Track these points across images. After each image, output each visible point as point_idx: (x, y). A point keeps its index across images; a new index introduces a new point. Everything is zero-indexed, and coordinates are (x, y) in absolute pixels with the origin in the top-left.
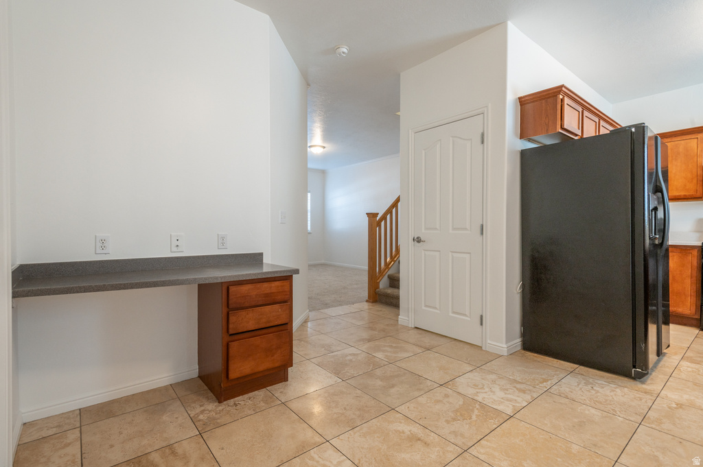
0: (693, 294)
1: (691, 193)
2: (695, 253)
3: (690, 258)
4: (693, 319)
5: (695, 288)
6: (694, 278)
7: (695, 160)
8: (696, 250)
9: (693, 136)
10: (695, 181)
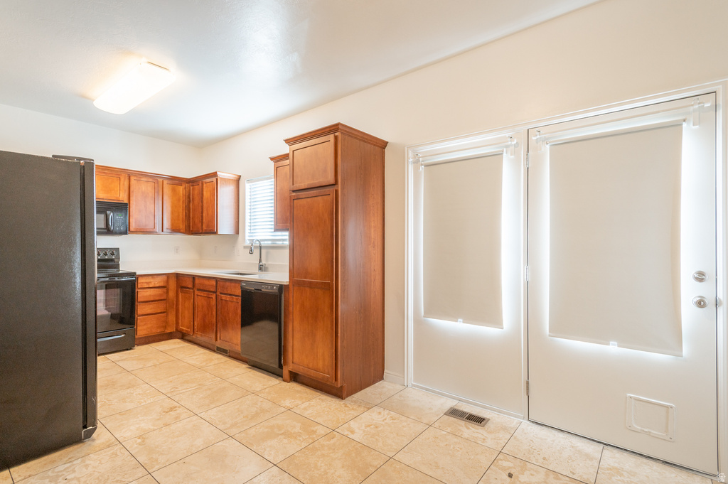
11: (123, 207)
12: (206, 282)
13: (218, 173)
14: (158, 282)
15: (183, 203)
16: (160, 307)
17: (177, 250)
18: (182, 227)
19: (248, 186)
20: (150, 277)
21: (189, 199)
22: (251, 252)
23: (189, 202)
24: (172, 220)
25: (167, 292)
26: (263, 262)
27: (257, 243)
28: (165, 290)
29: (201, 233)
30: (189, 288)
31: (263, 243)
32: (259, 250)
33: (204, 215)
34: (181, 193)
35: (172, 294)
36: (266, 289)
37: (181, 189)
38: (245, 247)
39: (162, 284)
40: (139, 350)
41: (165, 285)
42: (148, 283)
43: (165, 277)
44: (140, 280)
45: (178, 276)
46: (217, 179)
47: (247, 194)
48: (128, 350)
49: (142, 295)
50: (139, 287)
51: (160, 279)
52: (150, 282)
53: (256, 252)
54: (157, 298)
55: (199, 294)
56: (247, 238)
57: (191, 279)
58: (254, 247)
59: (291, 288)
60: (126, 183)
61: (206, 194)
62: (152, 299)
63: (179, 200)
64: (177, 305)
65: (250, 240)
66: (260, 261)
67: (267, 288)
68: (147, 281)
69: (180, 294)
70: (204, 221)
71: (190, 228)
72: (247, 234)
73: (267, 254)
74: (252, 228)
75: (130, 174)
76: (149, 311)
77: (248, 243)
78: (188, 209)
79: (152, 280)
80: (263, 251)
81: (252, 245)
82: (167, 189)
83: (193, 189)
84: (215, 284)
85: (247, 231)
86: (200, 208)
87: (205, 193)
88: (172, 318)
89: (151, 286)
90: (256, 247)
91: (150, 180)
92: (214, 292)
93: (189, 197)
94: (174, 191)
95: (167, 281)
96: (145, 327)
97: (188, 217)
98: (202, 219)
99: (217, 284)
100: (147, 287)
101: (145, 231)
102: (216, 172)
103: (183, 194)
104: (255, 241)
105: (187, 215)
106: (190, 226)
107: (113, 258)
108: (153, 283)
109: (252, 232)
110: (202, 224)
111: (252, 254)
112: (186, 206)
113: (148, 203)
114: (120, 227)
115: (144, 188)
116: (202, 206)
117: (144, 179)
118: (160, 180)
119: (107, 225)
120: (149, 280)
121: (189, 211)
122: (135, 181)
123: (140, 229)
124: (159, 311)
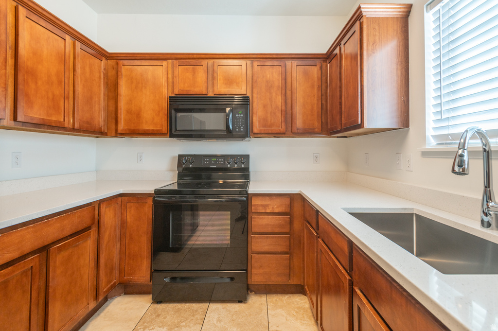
3: (146, 208)
8: (152, 199)
11: (244, 102)
12: (333, 234)
13: (362, 6)
14: (276, 206)
15: (318, 90)
16: (280, 243)
17: (316, 158)
18: (317, 124)
19: (429, 18)
20: (267, 198)
21: (325, 83)
22: (460, 170)
23: (327, 87)
25: (291, 222)
27: (476, 144)
28: (287, 218)
30: (313, 228)
33: (343, 99)
34: (316, 76)
35: (298, 226)
37: (315, 70)
39: (283, 210)
40: (256, 301)
41: (288, 210)
42: (265, 206)
43: (287, 201)
44: (255, 202)
45: (304, 199)
49: (259, 222)
50: (253, 211)
51: (280, 201)
52: (267, 205)
54: (277, 230)
56: (430, 132)
58: (470, 153)
60: (249, 72)
61: (346, 62)
62: (269, 230)
64: (304, 245)
65: (435, 137)
66: (487, 196)
68: (263, 203)
69: (305, 231)
70: (343, 109)
71: (327, 125)
72: (431, 124)
74: (444, 108)
75: (253, 59)
76: (266, 248)
77: (431, 145)
78: (323, 97)
79: (269, 203)
81: (462, 146)
82: (297, 72)
83: (331, 67)
85: (431, 117)
86: (338, 90)
88: (298, 262)
89: (268, 211)
90: (472, 153)
91: (276, 63)
93: (327, 82)
94: (305, 74)
95: (291, 206)
96: (262, 271)
97: (324, 109)
98: (341, 108)
100: (263, 211)
101: (270, 132)
102: (359, 8)
103: (317, 77)
104: (472, 138)
105: (324, 107)
106: (327, 122)
107: (243, 166)
108: (270, 207)
109: (443, 117)
110: (341, 115)
111: (463, 173)
112: (322, 95)
113: (274, 95)
114: (239, 128)
115: (268, 76)
116: (341, 87)
117: (269, 63)
118: (289, 63)
119: (228, 127)
120: (266, 201)
121: (327, 101)
122: (259, 68)
123: (264, 130)
124: (279, 249)
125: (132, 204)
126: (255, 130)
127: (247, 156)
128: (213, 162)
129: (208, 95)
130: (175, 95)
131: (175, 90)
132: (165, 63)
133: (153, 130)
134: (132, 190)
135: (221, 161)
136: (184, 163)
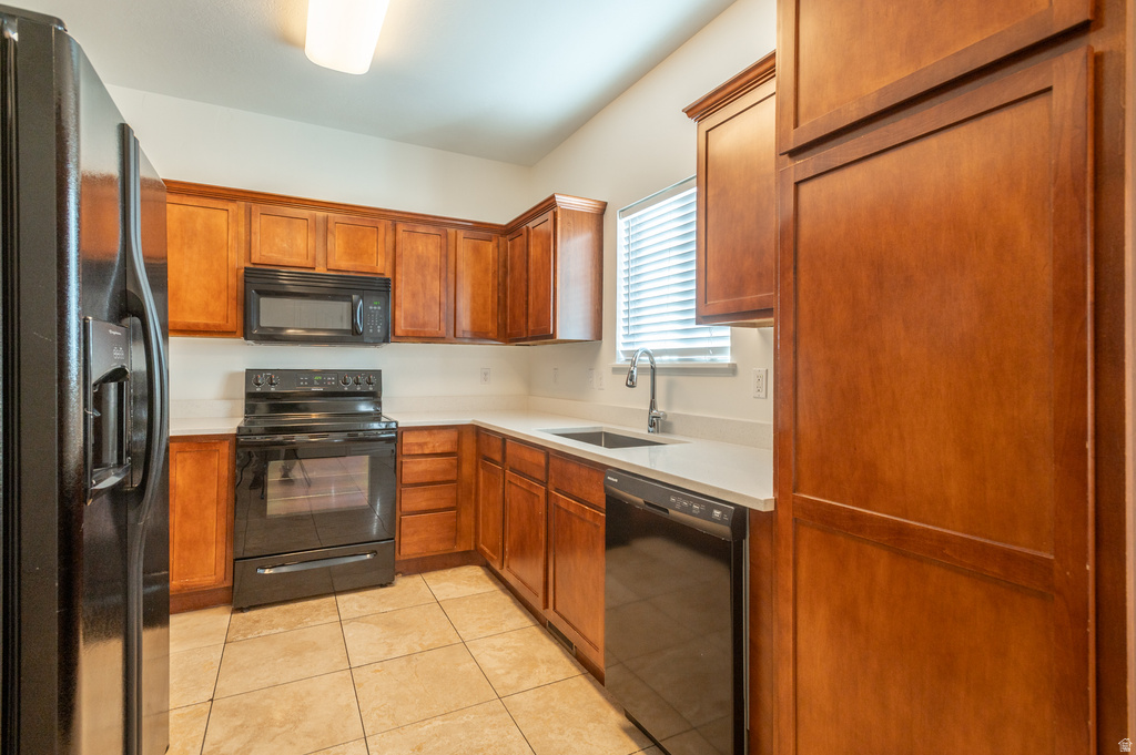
0: (219, 538)
1: (218, 321)
2: (225, 449)
3: (215, 461)
4: (218, 589)
5: (224, 524)
6: (223, 504)
7: (225, 254)
8: (227, 443)
9: (220, 204)
10: (224, 297)
11: (381, 287)
12: (527, 455)
13: (559, 199)
14: (440, 443)
15: (494, 277)
16: (443, 497)
17: (485, 375)
18: (491, 326)
19: (622, 224)
20: (426, 432)
21: (504, 268)
22: (631, 383)
23: (506, 273)
24: (472, 313)
25: (459, 466)
26: (661, 408)
27: (646, 361)
28: (453, 460)
29: (525, 340)
30: (496, 463)
31: (660, 361)
32: (649, 378)
33: (531, 298)
34: (491, 256)
35: (467, 469)
36: (683, 510)
37: (490, 248)
38: (616, 370)
39: (447, 448)
40: (405, 585)
41: (454, 449)
42: (421, 445)
43: (453, 435)
44: (408, 439)
45: (478, 432)
46: (555, 214)
47: (622, 242)
48: (382, 586)
49: (413, 469)
50: (404, 452)
51: (444, 436)
52: (425, 443)
53: (643, 382)
54: (439, 478)
55: (513, 480)
56: (620, 348)
57: (500, 443)
58: (639, 369)
59: (786, 526)
60: (390, 239)
61: (535, 251)
62: (428, 478)
63: (486, 270)
64: (477, 494)
65: (624, 352)
66: (653, 406)
67: (688, 510)
68: (421, 440)
69: (481, 472)
70: (531, 311)
71: (506, 329)
72: (620, 339)
73: (670, 387)
74: (631, 324)
75: (396, 219)
76: (423, 505)
77: (621, 360)
78: (502, 288)
79: (428, 439)
80: (660, 380)
81: (633, 363)
82: (464, 247)
83: (513, 247)
84: (543, 462)
85: (620, 332)
86: (523, 284)
87: (532, 249)
88: (466, 520)
89: (427, 452)
90: (642, 370)
91: (432, 230)
92: (541, 483)
93: (505, 266)
94: (477, 251)
95: (459, 442)
96: (416, 538)
97: (502, 304)
98: (527, 308)
99: (547, 463)
100: (420, 452)
101: (422, 335)
102: (553, 197)
103: (493, 258)
104: (641, 355)
105: (502, 302)
106: (505, 325)
107: (371, 389)
108: (430, 445)
109: (631, 333)
110: (527, 318)
111: (632, 386)
112: (499, 284)
113: (429, 278)
114: (375, 328)
115: (420, 248)
116: (527, 280)
117: (422, 229)
118: (451, 231)
119: (354, 324)
120: (423, 438)
121: (505, 294)
122: (405, 234)
123: (413, 332)
124: (442, 504)
125: (186, 455)
126: (399, 332)
127: (378, 373)
128: (316, 383)
129: (316, 271)
130: (252, 266)
131: (253, 257)
132: (231, 207)
133: (207, 325)
134: (190, 431)
135: (331, 381)
136: (259, 384)
